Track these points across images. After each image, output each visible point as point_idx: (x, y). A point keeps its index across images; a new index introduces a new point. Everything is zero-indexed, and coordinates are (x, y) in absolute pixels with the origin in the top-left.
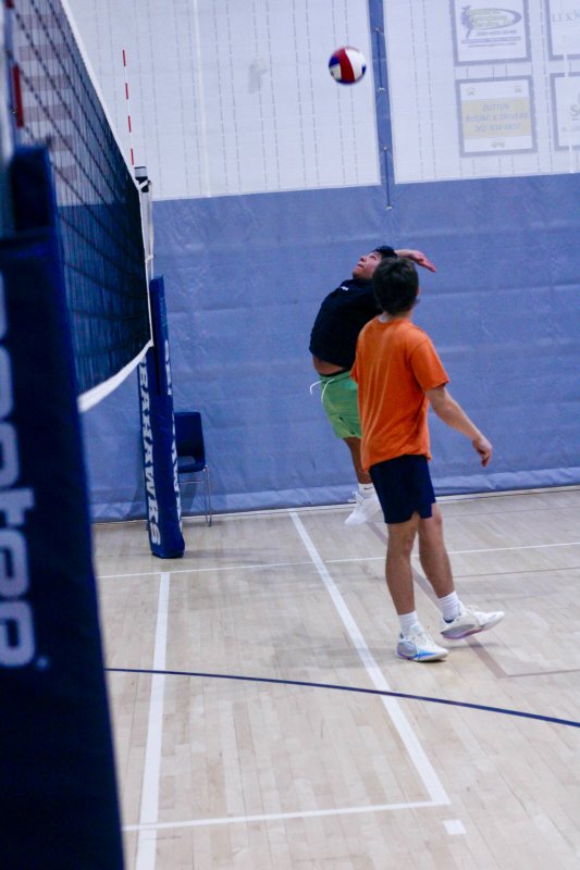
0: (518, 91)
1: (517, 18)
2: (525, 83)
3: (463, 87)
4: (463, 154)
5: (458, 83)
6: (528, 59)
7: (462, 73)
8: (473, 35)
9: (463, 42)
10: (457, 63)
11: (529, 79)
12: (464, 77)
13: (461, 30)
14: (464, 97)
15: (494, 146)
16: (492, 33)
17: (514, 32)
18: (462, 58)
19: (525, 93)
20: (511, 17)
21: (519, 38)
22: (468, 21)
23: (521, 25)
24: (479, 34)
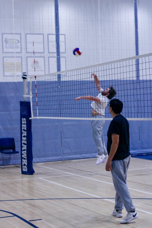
0: (18, 60)
1: (19, 42)
2: (20, 59)
3: (5, 59)
4: (4, 76)
5: (3, 57)
6: (21, 52)
7: (4, 55)
8: (8, 45)
9: (5, 47)
10: (3, 52)
11: (21, 57)
12: (5, 56)
13: (5, 44)
14: (5, 61)
15: (12, 74)
16: (12, 45)
17: (18, 45)
18: (4, 51)
19: (20, 61)
20: (17, 41)
21: (19, 47)
22: (6, 42)
23: (19, 44)
24: (9, 45)
